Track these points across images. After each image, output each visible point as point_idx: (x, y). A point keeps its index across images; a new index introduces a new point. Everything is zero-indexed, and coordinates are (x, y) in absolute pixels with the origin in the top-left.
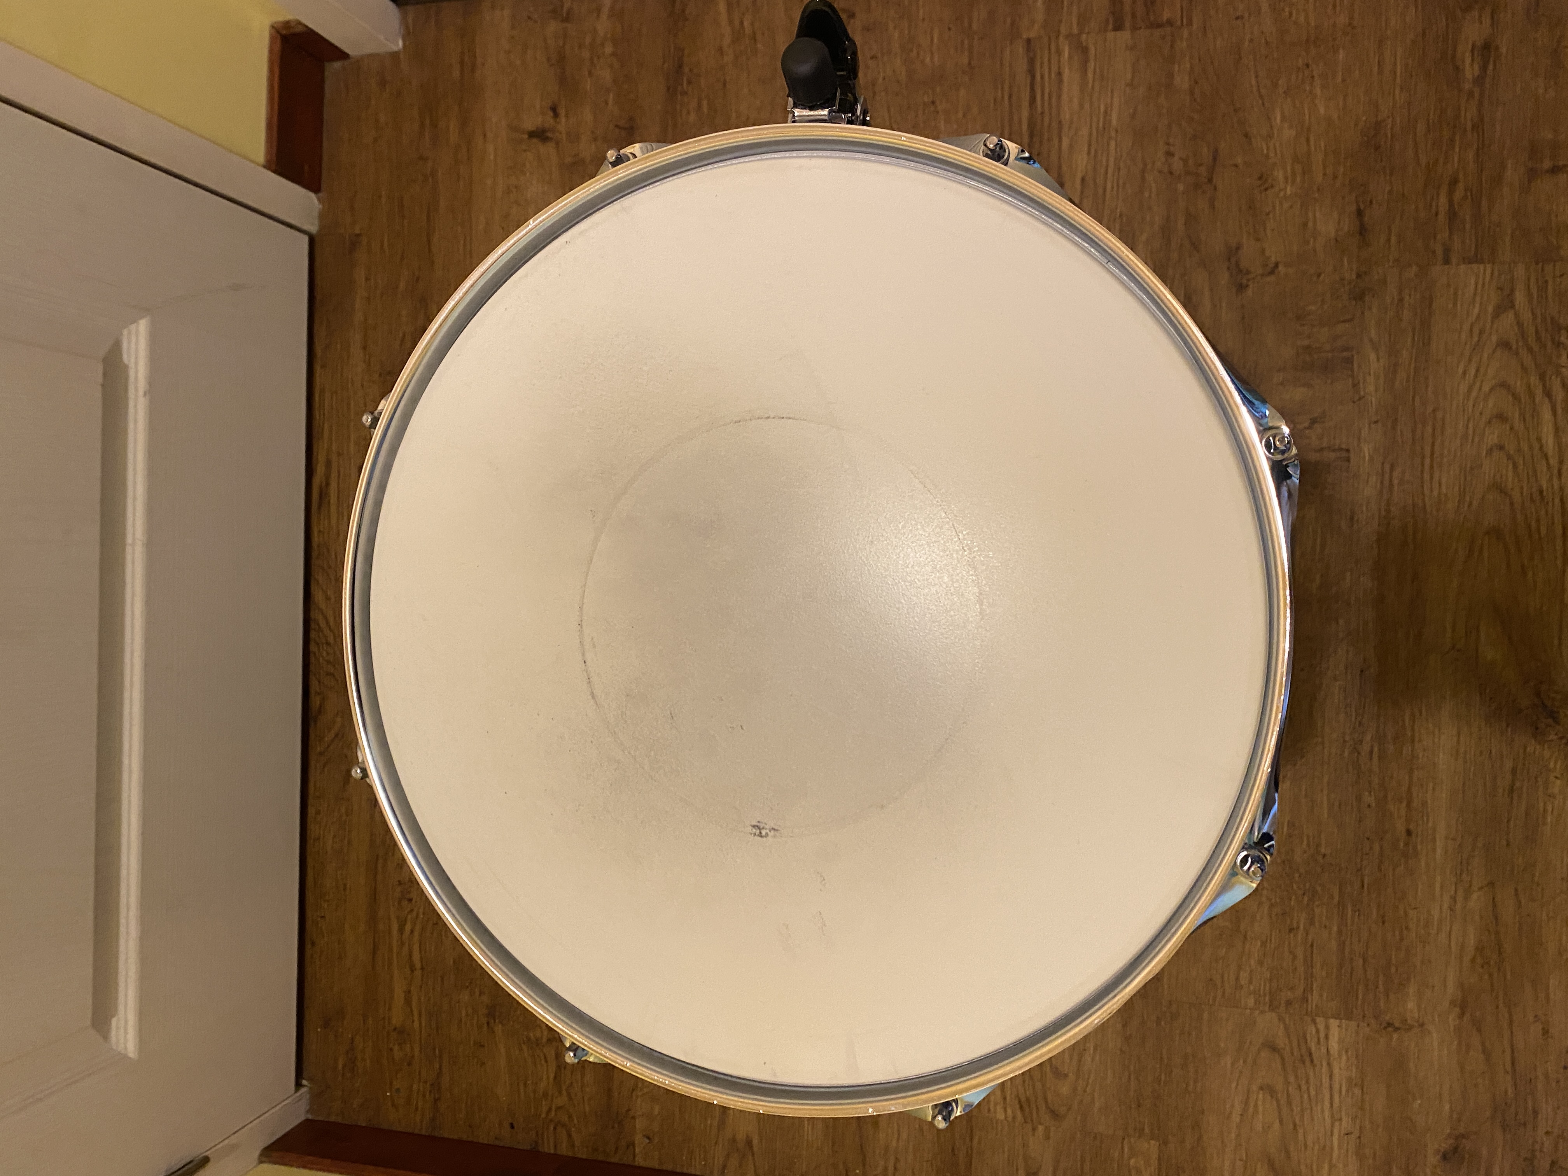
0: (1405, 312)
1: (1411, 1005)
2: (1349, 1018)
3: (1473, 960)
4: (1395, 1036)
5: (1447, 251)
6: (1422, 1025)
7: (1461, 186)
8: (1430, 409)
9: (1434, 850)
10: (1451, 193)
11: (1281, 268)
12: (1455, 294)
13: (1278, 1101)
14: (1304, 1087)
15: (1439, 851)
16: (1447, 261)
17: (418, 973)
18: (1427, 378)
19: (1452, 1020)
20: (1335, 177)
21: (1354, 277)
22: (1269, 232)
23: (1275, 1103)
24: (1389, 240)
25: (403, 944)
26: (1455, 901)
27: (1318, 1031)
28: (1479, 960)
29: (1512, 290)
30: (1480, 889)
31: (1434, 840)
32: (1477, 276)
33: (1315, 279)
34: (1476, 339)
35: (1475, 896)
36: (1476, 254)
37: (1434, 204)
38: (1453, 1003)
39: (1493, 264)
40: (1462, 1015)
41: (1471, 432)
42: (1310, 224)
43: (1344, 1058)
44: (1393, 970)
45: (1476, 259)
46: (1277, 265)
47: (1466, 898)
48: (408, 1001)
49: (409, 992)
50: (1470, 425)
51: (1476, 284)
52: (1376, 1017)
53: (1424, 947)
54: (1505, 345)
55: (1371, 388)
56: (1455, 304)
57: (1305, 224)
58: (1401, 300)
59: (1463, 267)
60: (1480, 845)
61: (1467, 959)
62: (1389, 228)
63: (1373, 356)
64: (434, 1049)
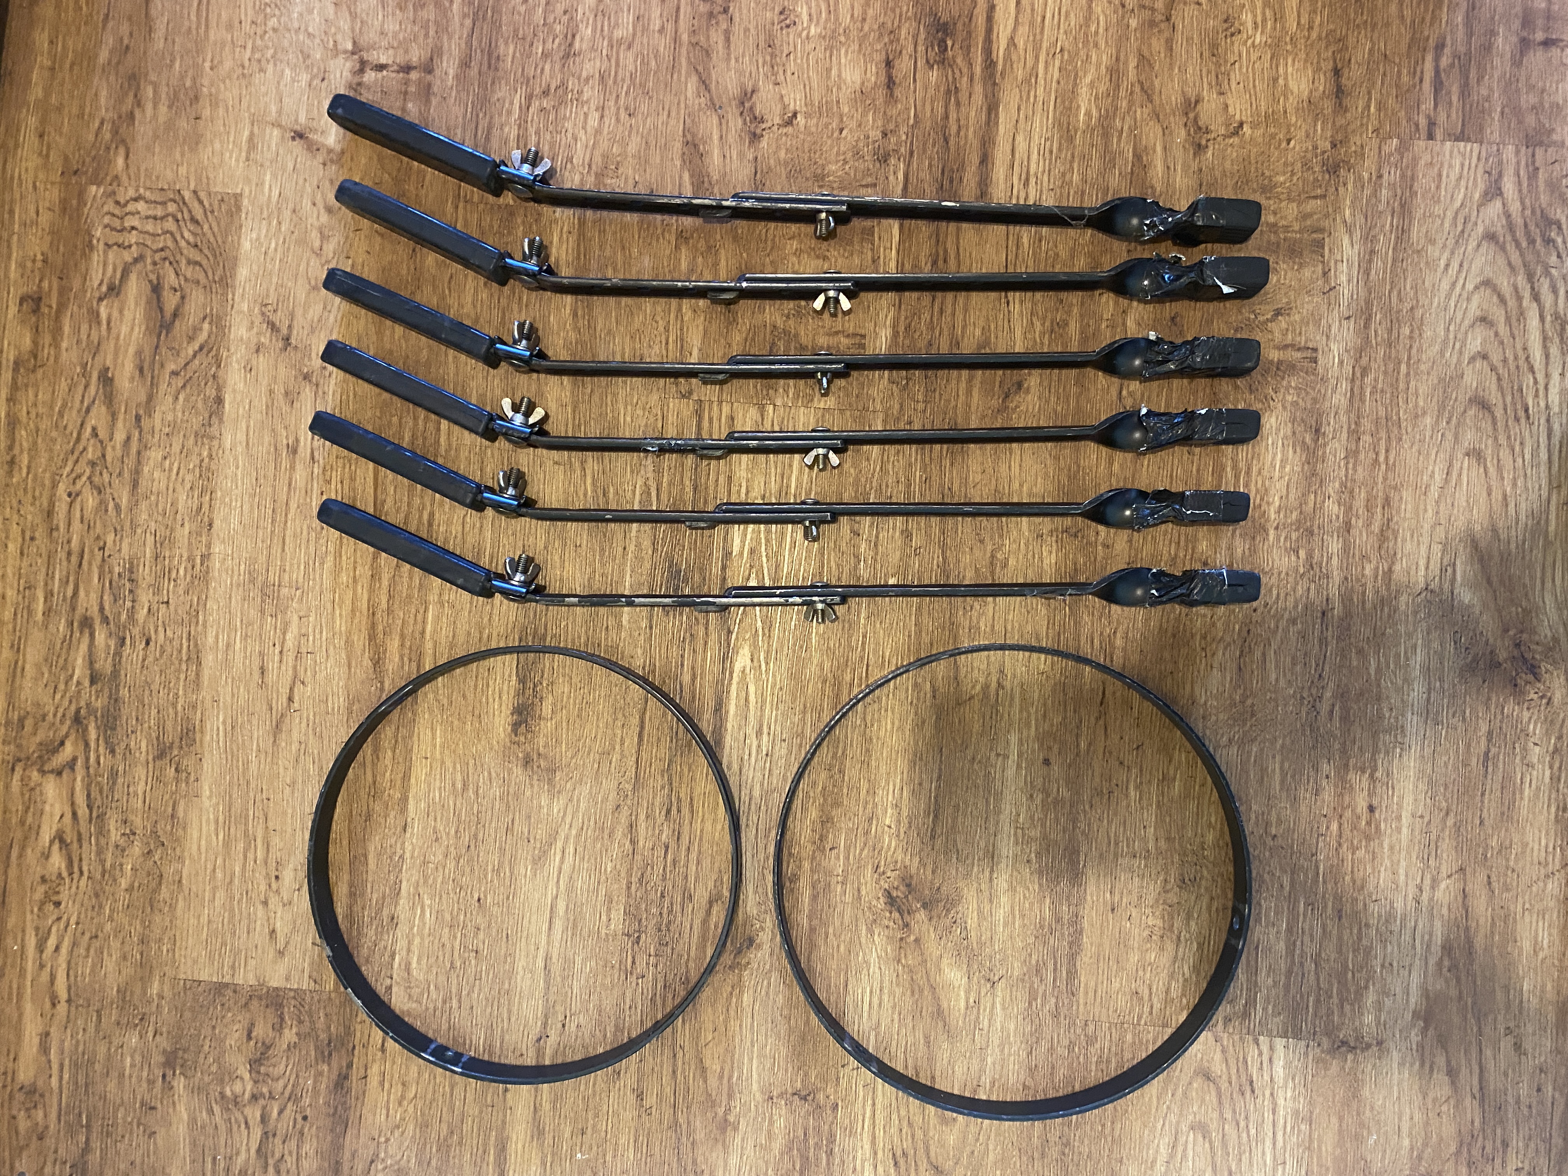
0: (1384, 192)
1: (1369, 1018)
2: (1297, 1035)
3: (1440, 964)
4: (1350, 1057)
5: (1432, 124)
6: (1380, 1043)
7: (1447, 51)
8: (1407, 306)
9: (1399, 830)
10: (1437, 59)
11: (1246, 128)
12: (1440, 175)
13: (1211, 1142)
14: (1242, 1124)
15: (1405, 830)
16: (1431, 137)
17: (62, 1008)
18: (1404, 271)
19: (1415, 1037)
20: (1311, 28)
21: (1328, 145)
22: (1233, 85)
23: (1207, 1145)
24: (1368, 107)
25: (42, 966)
26: (1421, 891)
27: (1260, 1054)
28: (1446, 963)
29: (1500, 175)
30: (1449, 877)
31: (1399, 818)
32: (1464, 156)
33: (1284, 144)
34: (1460, 228)
35: (1443, 885)
36: (1463, 132)
37: (1419, 69)
38: (1416, 1014)
39: (1481, 143)
40: (1424, 1031)
41: (1451, 336)
42: (1281, 81)
43: (1290, 1084)
44: (1350, 975)
45: (1461, 137)
46: (1241, 125)
47: (1434, 886)
48: (44, 1048)
49: (47, 1034)
50: (1452, 328)
51: (1462, 165)
52: (1328, 1034)
53: (1385, 947)
54: (1490, 237)
55: (1344, 278)
56: (1438, 187)
57: (1275, 80)
58: (1380, 177)
59: (1448, 144)
60: (1450, 822)
61: (1432, 961)
62: (1369, 93)
63: (1346, 241)
64: (80, 1115)
